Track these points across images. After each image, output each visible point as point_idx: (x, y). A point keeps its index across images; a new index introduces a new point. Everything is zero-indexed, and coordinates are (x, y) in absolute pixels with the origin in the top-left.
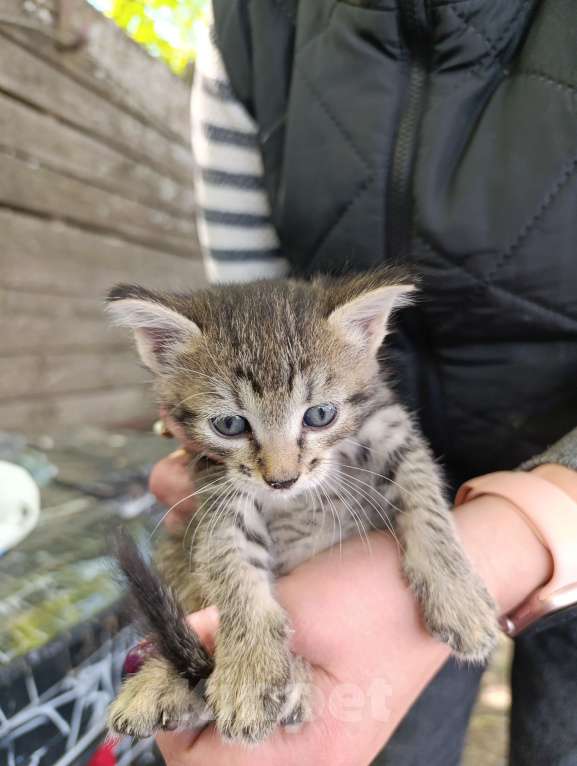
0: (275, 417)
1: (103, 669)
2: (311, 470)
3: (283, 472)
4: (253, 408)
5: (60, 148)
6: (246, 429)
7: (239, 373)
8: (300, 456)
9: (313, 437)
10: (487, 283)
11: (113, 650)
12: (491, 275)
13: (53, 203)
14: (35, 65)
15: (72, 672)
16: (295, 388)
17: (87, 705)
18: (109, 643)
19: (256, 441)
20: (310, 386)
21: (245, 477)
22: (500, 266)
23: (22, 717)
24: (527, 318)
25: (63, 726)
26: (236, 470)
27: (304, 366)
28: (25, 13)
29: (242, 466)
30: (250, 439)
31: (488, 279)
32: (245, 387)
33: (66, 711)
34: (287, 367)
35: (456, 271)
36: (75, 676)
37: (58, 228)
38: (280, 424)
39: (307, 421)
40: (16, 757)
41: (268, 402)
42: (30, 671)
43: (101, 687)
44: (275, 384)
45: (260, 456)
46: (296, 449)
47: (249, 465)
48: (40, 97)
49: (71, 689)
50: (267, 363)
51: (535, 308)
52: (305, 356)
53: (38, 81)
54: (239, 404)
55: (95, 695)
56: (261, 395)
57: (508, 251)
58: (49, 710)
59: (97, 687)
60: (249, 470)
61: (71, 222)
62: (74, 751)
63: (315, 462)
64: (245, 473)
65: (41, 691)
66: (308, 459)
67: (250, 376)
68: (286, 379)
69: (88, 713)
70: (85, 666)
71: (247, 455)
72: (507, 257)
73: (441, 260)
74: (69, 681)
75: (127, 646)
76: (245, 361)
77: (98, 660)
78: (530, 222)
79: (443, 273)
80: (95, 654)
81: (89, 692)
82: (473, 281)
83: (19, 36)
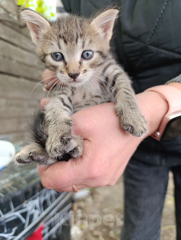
0: (72, 52)
1: (36, 202)
2: (84, 73)
3: (74, 70)
4: (64, 49)
5: (22, 56)
6: (63, 58)
7: (60, 37)
8: (80, 67)
9: (85, 62)
10: (147, 44)
11: (39, 196)
12: (149, 41)
13: (20, 73)
14: (13, 32)
15: (26, 201)
16: (78, 42)
17: (31, 214)
18: (38, 193)
19: (66, 62)
20: (84, 43)
21: (62, 75)
22: (151, 38)
23: (8, 215)
24: (163, 56)
25: (23, 220)
26: (59, 73)
27: (81, 36)
28: (10, 17)
29: (61, 71)
30: (64, 62)
31: (148, 43)
32: (62, 42)
33: (24, 215)
34: (75, 35)
35: (137, 43)
36: (27, 203)
37: (22, 80)
38: (73, 55)
39: (82, 56)
40: (7, 229)
41: (69, 47)
42: (11, 199)
43: (36, 208)
44: (72, 40)
45: (67, 66)
46: (79, 65)
47: (63, 70)
48: (15, 41)
49: (25, 208)
50: (69, 34)
51: (165, 51)
52: (82, 33)
53: (14, 37)
54: (60, 47)
55: (34, 211)
56: (67, 44)
57: (152, 32)
58: (18, 214)
59: (34, 208)
60: (63, 72)
61: (26, 78)
62: (27, 229)
63: (85, 71)
64: (62, 73)
65: (15, 207)
66: (83, 69)
67: (64, 38)
68: (75, 39)
69: (32, 217)
70: (31, 200)
71: (63, 67)
72: (152, 34)
73: (132, 40)
74: (24, 205)
75: (44, 196)
76: (62, 32)
77: (34, 199)
78: (158, 20)
79: (133, 44)
80: (33, 197)
81: (32, 210)
82: (144, 45)
83: (8, 24)
